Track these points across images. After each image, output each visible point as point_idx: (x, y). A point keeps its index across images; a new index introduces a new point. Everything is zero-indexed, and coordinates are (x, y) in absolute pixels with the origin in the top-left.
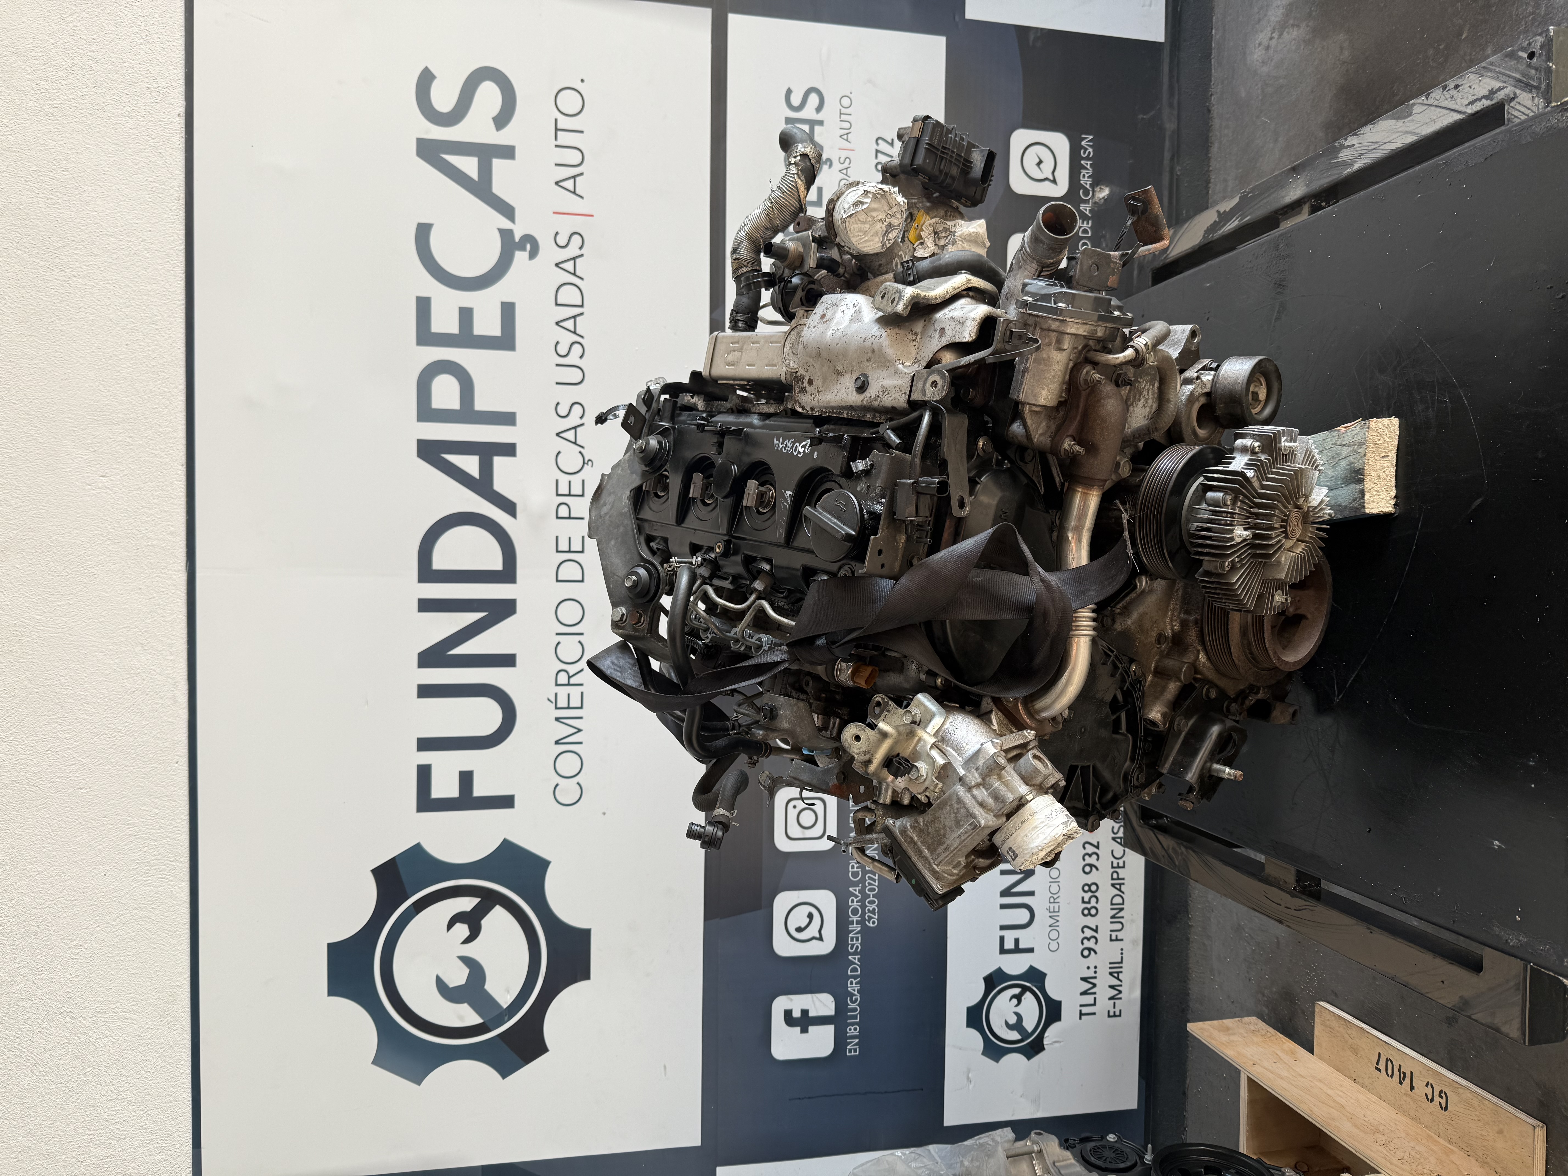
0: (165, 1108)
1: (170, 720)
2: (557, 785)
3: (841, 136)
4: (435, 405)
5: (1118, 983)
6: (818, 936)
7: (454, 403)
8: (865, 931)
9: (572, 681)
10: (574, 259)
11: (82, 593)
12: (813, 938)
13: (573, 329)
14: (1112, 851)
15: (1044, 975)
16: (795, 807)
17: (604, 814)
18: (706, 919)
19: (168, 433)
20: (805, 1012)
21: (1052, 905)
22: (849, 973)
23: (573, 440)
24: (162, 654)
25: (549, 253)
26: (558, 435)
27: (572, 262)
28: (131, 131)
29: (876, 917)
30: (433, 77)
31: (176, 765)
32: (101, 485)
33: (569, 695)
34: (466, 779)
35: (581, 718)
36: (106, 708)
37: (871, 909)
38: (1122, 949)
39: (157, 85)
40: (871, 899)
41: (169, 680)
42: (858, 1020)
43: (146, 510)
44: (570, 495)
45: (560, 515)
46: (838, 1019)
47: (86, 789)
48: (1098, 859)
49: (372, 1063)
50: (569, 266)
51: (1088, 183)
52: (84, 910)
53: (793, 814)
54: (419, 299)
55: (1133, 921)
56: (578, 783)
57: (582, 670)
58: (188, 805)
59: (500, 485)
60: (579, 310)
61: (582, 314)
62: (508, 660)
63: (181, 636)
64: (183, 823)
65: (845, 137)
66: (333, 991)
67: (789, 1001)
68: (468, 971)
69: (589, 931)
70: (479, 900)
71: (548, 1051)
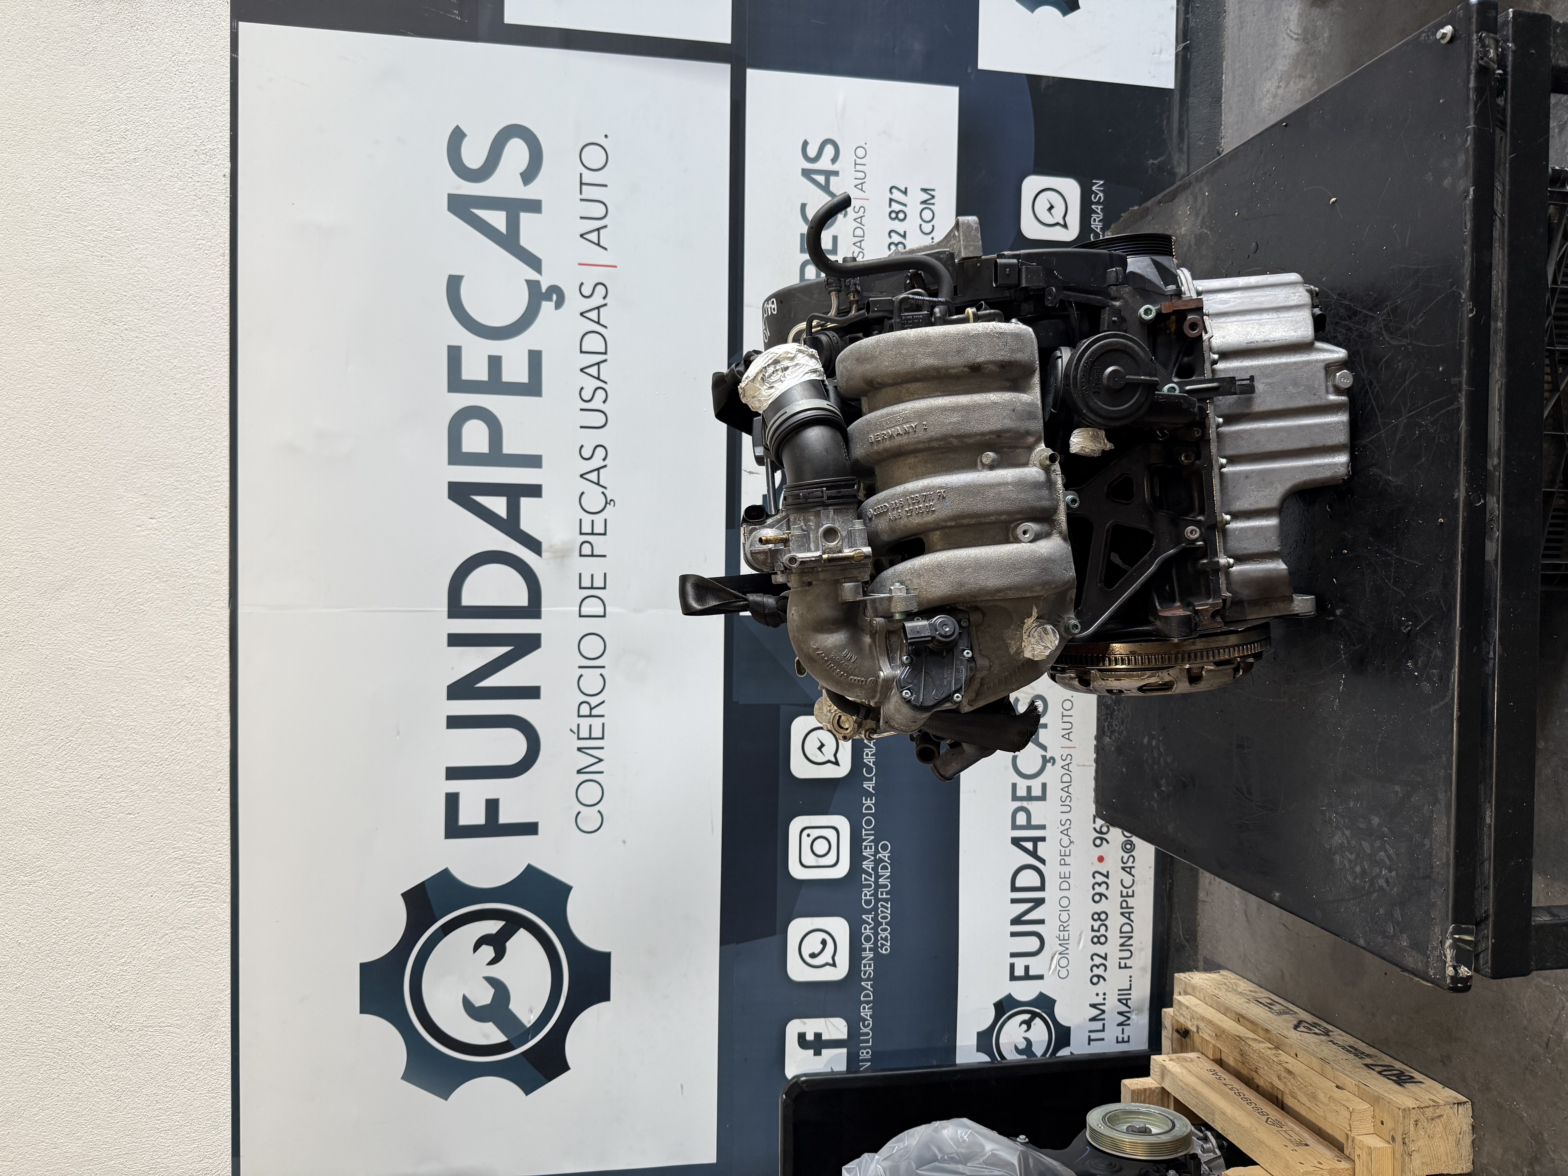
0: (206, 1118)
1: (213, 749)
2: (579, 813)
3: (855, 186)
4: (465, 449)
5: (1128, 1009)
6: (831, 962)
7: (484, 447)
8: (878, 958)
9: (594, 712)
10: (598, 308)
11: (131, 628)
12: (827, 964)
13: (597, 376)
14: (1122, 880)
15: (1054, 1001)
16: (808, 835)
17: (624, 842)
18: (722, 943)
19: (213, 477)
20: (818, 1036)
21: (1062, 934)
22: (862, 999)
23: (596, 481)
24: (206, 687)
25: (573, 303)
26: (581, 476)
28: (180, 192)
29: (889, 944)
30: (464, 135)
31: (219, 792)
32: (150, 526)
33: (590, 726)
34: (492, 806)
35: (602, 748)
37: (884, 936)
38: (1131, 977)
39: (204, 148)
40: (884, 926)
41: (212, 711)
42: (870, 1044)
43: (192, 550)
44: (592, 534)
45: (582, 553)
46: (851, 1043)
48: (1107, 889)
49: (402, 1078)
50: (593, 315)
51: (1099, 226)
52: (132, 928)
53: (807, 842)
54: (450, 348)
55: (1142, 950)
56: (599, 811)
57: (603, 702)
58: (229, 831)
59: (526, 525)
60: (603, 357)
61: (605, 361)
62: (532, 693)
63: (224, 669)
64: (224, 847)
65: (860, 187)
66: (365, 1009)
67: (803, 1024)
68: (493, 991)
69: (609, 954)
70: (504, 923)
71: (569, 1069)
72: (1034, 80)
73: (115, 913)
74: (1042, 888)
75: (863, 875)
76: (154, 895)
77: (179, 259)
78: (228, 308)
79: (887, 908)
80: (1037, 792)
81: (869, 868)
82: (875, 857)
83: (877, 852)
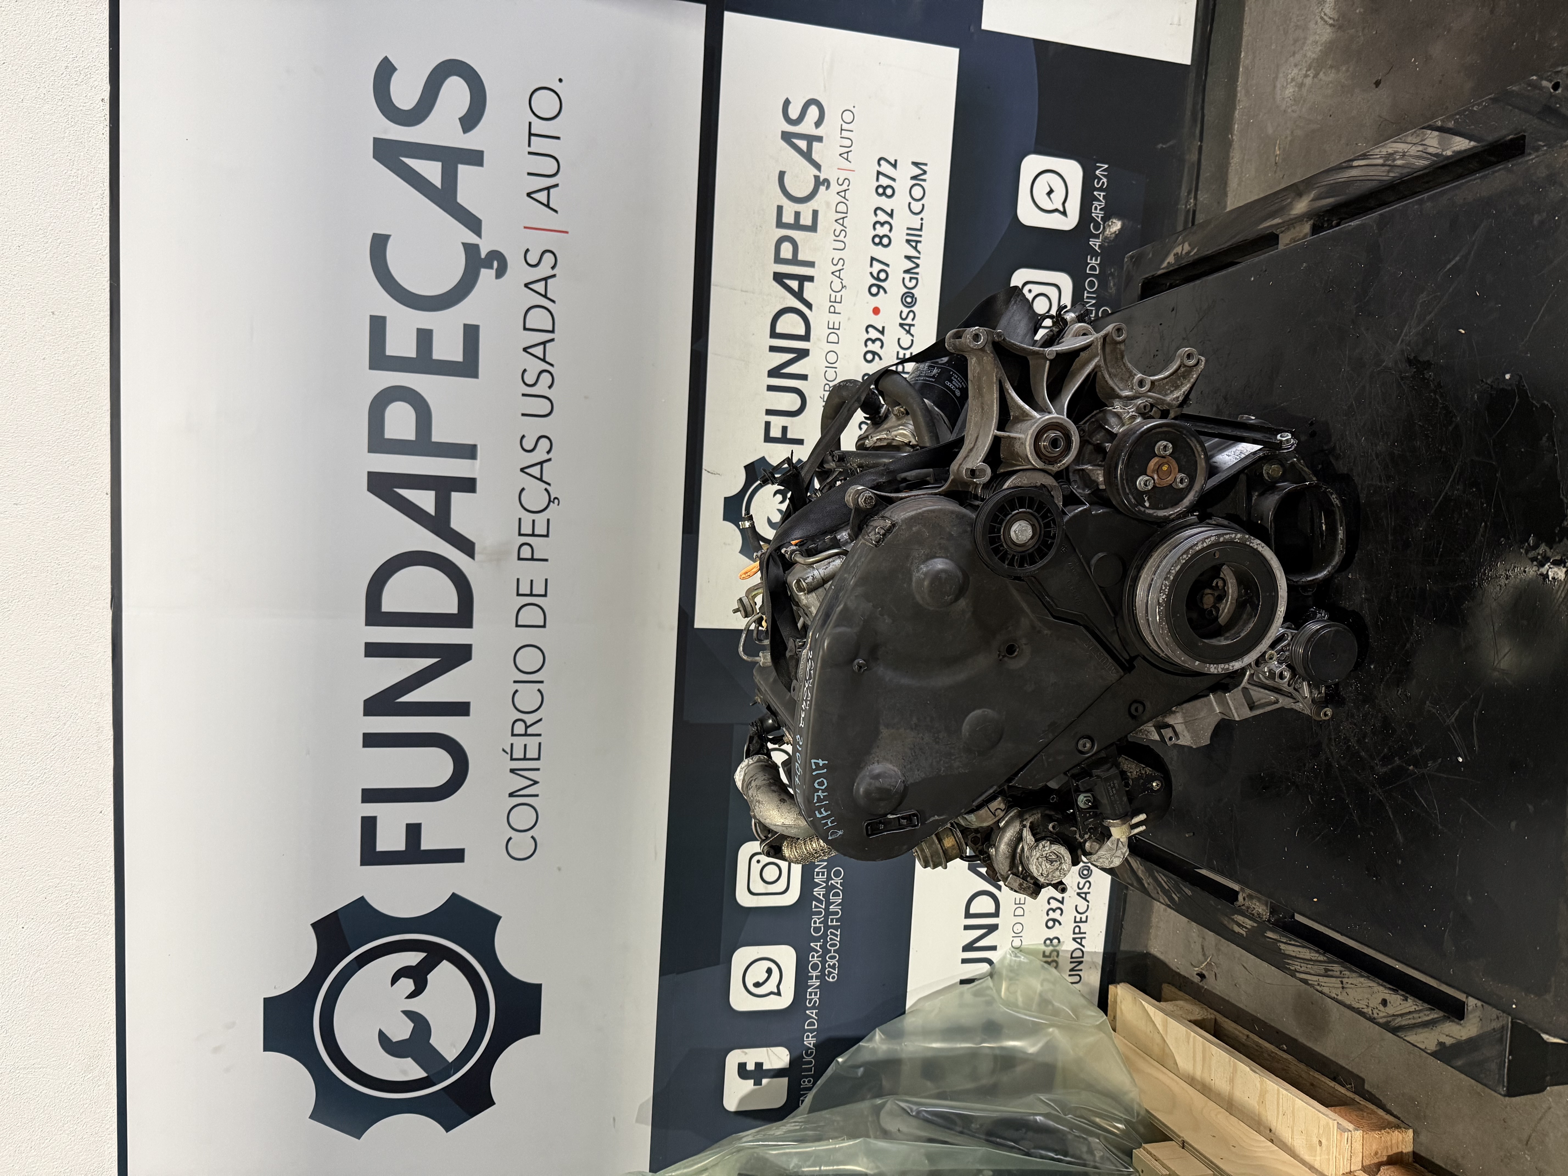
1: (93, 767)
2: (510, 839)
3: (840, 155)
4: (388, 435)
6: (776, 991)
7: (410, 434)
8: (824, 986)
9: (530, 731)
10: (545, 279)
12: (772, 993)
13: (542, 357)
14: (1076, 906)
16: (758, 862)
17: (559, 869)
18: (661, 974)
19: (91, 458)
20: (759, 1065)
22: (806, 1027)
23: (539, 476)
24: (84, 697)
25: (518, 272)
26: (522, 470)
27: (543, 283)
29: (836, 972)
30: (395, 69)
31: (101, 815)
33: (525, 746)
34: (414, 831)
35: (538, 769)
36: (23, 753)
37: (831, 964)
39: (77, 64)
40: (832, 954)
41: (93, 724)
42: (812, 1073)
44: (533, 535)
45: (521, 556)
46: (792, 1073)
48: (1061, 915)
49: (310, 1117)
50: (540, 287)
51: (1100, 215)
53: (756, 868)
54: (373, 319)
55: (1091, 975)
56: (532, 837)
57: (540, 720)
58: (113, 857)
59: (457, 523)
60: (549, 336)
61: (552, 340)
62: (461, 709)
63: (106, 678)
64: (107, 875)
65: (845, 156)
66: (269, 1046)
67: (743, 1054)
68: (413, 1025)
69: (541, 985)
70: (425, 954)
71: (494, 1104)
72: (1041, 45)
74: (996, 914)
75: (814, 902)
79: (836, 936)
81: (820, 894)
82: (827, 884)
83: (829, 878)
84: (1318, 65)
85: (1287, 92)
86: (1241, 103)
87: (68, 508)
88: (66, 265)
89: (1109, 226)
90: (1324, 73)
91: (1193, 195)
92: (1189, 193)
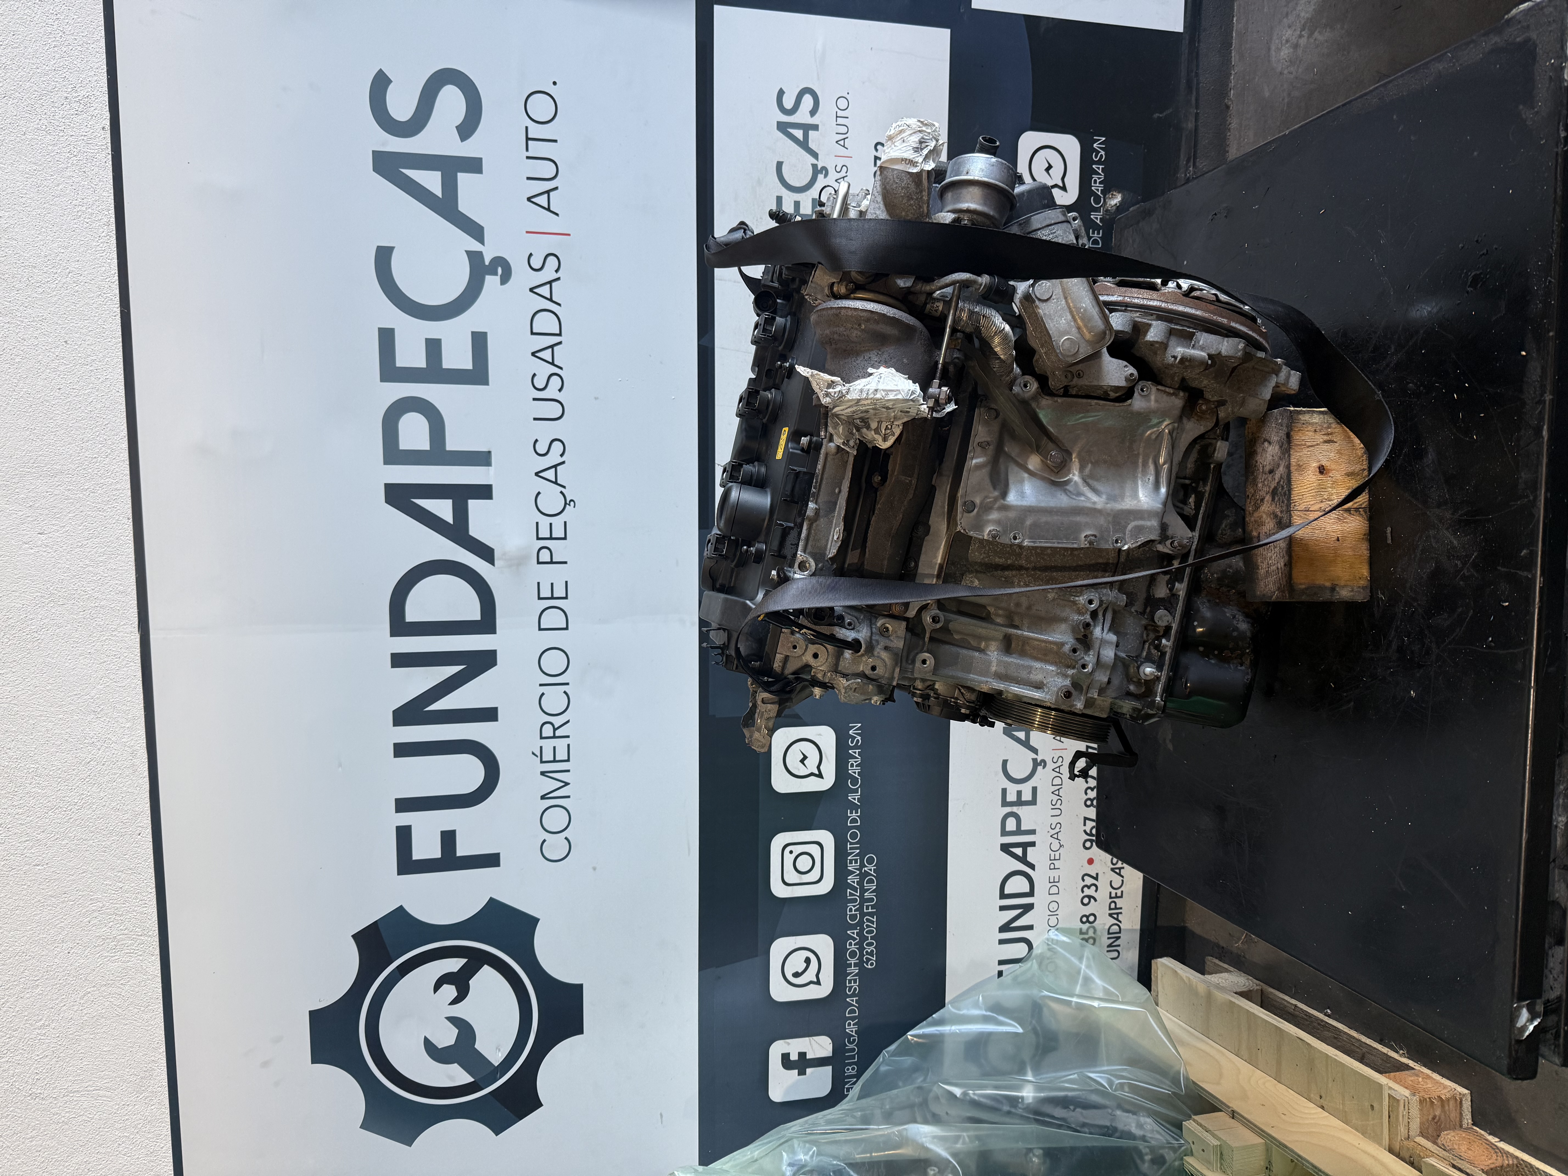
1: (129, 790)
2: (544, 841)
3: (837, 142)
4: (402, 446)
6: (815, 980)
7: (424, 444)
8: (863, 973)
9: (558, 733)
10: (550, 283)
12: (811, 982)
13: (551, 361)
14: (1111, 882)
16: (791, 852)
17: (594, 869)
18: (701, 968)
19: (111, 485)
20: (802, 1055)
22: (847, 1015)
23: (554, 480)
24: (117, 722)
25: (521, 277)
26: (537, 474)
27: (548, 286)
28: (50, 148)
29: (874, 959)
30: (390, 81)
31: (139, 837)
32: (39, 543)
33: (554, 748)
34: (448, 838)
35: (568, 771)
36: (59, 780)
37: (869, 951)
39: (76, 95)
40: (870, 941)
41: (126, 748)
42: (856, 1060)
43: (91, 569)
44: (551, 538)
45: (540, 560)
46: (835, 1061)
47: (43, 866)
48: (1096, 891)
50: (545, 291)
51: (1100, 189)
52: (49, 989)
53: (789, 859)
54: (381, 330)
55: (1130, 949)
56: (566, 838)
57: (568, 722)
58: (154, 878)
59: (476, 530)
60: (557, 339)
61: (560, 343)
62: (489, 715)
63: (137, 701)
64: (149, 896)
65: (842, 143)
66: (316, 1058)
67: (786, 1045)
68: (457, 1031)
69: (581, 986)
70: (466, 960)
71: (542, 1105)
72: (1032, 22)
73: (27, 973)
74: (1031, 894)
75: (848, 890)
76: (71, 952)
77: (55, 228)
78: (118, 286)
79: (872, 922)
80: (1027, 796)
81: (854, 882)
82: (861, 871)
83: (862, 865)
84: (1312, 25)
85: (1282, 54)
86: (1236, 68)
87: (91, 535)
88: (76, 294)
89: (1110, 198)
90: (1319, 32)
91: (1191, 164)
92: (1188, 161)
